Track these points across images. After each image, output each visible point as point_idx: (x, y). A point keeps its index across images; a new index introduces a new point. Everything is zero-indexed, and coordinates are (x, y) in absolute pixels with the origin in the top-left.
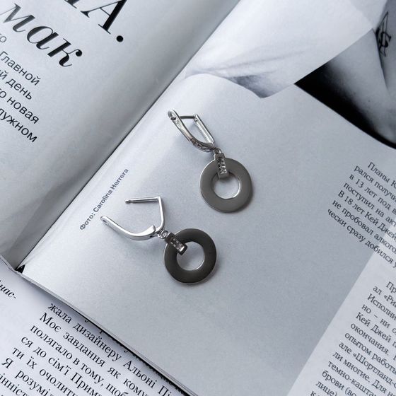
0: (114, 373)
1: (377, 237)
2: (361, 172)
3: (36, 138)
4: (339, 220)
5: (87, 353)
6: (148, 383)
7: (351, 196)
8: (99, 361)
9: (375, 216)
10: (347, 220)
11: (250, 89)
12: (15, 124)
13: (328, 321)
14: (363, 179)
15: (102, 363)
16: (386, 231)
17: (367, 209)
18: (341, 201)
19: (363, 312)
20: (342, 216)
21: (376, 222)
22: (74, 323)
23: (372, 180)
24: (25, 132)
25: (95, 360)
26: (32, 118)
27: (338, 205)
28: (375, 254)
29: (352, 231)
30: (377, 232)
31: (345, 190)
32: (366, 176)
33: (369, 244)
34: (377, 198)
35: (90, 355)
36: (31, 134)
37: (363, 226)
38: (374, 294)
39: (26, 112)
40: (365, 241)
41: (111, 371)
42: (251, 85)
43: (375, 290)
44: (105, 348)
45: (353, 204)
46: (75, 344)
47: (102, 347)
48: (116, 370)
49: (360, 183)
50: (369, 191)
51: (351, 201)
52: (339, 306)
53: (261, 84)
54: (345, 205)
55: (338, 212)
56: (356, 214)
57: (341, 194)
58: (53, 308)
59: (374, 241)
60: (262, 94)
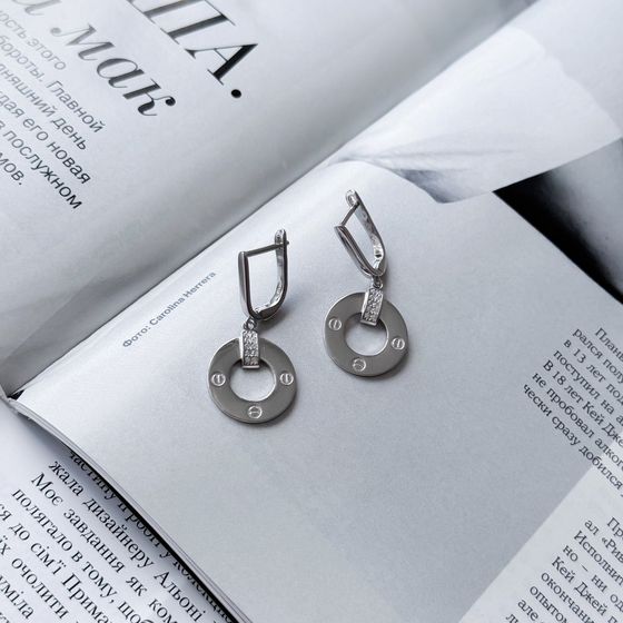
0: (136, 587)
1: (599, 443)
2: (583, 339)
3: (80, 203)
4: (541, 405)
5: (98, 547)
6: (190, 612)
7: (564, 372)
8: (114, 563)
9: (600, 410)
10: (553, 406)
11: (424, 188)
12: (53, 178)
13: (505, 559)
14: (585, 350)
15: (119, 568)
16: (616, 437)
17: (587, 397)
18: (546, 376)
19: (564, 557)
20: (547, 400)
21: (599, 420)
22: (86, 496)
23: (599, 355)
24: (65, 192)
25: (109, 560)
26: (79, 175)
27: (541, 382)
28: (594, 468)
29: (560, 425)
30: (601, 435)
31: (555, 361)
32: (591, 347)
33: (585, 452)
34: (605, 383)
35: (102, 551)
36: (74, 196)
37: (579, 422)
38: (586, 532)
39: (73, 166)
40: (580, 446)
41: (133, 581)
42: (426, 184)
43: (589, 525)
44: (129, 544)
45: (566, 385)
46: (81, 529)
47: (124, 542)
48: (141, 582)
49: (580, 356)
50: (594, 371)
51: (562, 380)
52: (525, 540)
53: (442, 185)
54: (552, 384)
55: (541, 393)
56: (569, 401)
57: (548, 366)
58: (56, 469)
59: (594, 449)
60: (441, 198)
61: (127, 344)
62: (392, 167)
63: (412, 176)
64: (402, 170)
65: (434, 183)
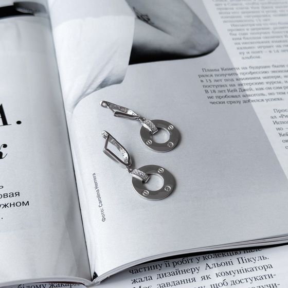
0: (206, 278)
1: (244, 96)
2: (203, 76)
3: (28, 202)
4: (220, 103)
5: (180, 283)
6: (228, 264)
7: (212, 89)
8: (191, 281)
9: (232, 88)
10: (222, 100)
11: (110, 85)
12: (9, 205)
13: (270, 149)
14: (208, 78)
15: (194, 280)
16: (244, 90)
17: (225, 88)
18: (210, 94)
19: (280, 132)
20: (219, 100)
21: (235, 91)
22: (155, 276)
23: (212, 75)
24: (18, 204)
25: (188, 282)
26: (14, 195)
27: (211, 97)
28: (252, 103)
29: (231, 103)
30: (241, 94)
31: (206, 89)
32: (207, 76)
33: (245, 102)
34: (223, 81)
35: (183, 283)
36: (23, 202)
37: (233, 97)
38: (275, 120)
39: (8, 195)
40: (242, 102)
41: (203, 278)
43: (272, 118)
44: (186, 271)
45: (217, 91)
46: (169, 285)
47: (184, 272)
48: (205, 275)
49: (209, 81)
50: (217, 81)
51: (214, 91)
52: (267, 138)
54: (214, 95)
55: (215, 100)
56: (224, 94)
57: (207, 91)
58: (135, 281)
59: (245, 99)
60: (119, 81)
61: (104, 219)
62: (92, 90)
63: (102, 85)
64: (97, 88)
65: (111, 80)
